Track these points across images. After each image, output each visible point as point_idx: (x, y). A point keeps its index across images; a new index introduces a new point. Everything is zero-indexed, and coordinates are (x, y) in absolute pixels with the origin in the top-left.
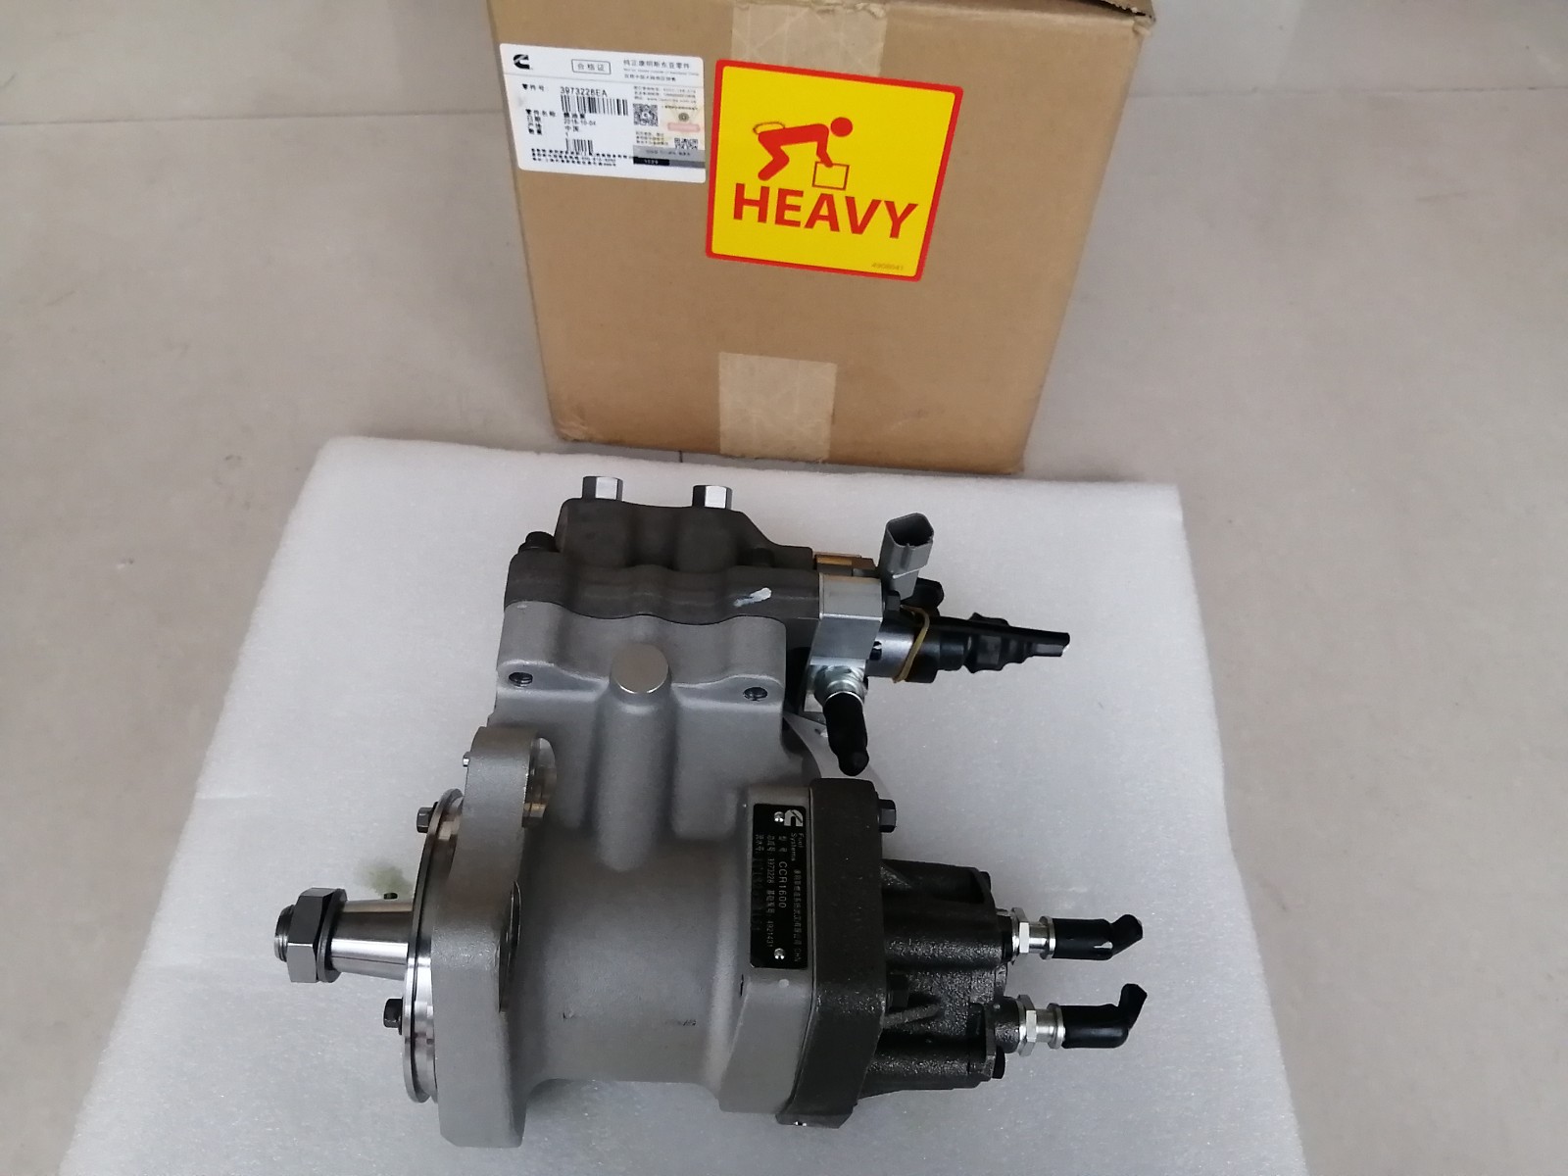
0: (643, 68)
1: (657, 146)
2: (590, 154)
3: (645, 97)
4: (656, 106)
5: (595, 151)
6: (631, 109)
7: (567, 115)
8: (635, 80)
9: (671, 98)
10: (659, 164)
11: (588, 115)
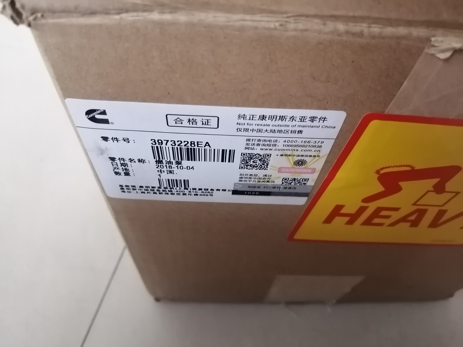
0: (264, 122)
1: (261, 183)
2: (185, 188)
3: (259, 148)
4: (269, 155)
5: (191, 186)
6: (238, 158)
7: (159, 162)
8: (250, 133)
9: (290, 148)
10: (259, 195)
11: (185, 163)
